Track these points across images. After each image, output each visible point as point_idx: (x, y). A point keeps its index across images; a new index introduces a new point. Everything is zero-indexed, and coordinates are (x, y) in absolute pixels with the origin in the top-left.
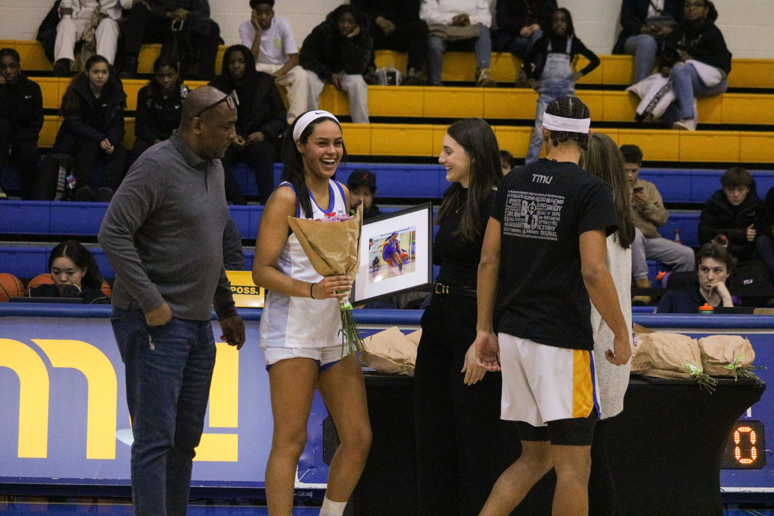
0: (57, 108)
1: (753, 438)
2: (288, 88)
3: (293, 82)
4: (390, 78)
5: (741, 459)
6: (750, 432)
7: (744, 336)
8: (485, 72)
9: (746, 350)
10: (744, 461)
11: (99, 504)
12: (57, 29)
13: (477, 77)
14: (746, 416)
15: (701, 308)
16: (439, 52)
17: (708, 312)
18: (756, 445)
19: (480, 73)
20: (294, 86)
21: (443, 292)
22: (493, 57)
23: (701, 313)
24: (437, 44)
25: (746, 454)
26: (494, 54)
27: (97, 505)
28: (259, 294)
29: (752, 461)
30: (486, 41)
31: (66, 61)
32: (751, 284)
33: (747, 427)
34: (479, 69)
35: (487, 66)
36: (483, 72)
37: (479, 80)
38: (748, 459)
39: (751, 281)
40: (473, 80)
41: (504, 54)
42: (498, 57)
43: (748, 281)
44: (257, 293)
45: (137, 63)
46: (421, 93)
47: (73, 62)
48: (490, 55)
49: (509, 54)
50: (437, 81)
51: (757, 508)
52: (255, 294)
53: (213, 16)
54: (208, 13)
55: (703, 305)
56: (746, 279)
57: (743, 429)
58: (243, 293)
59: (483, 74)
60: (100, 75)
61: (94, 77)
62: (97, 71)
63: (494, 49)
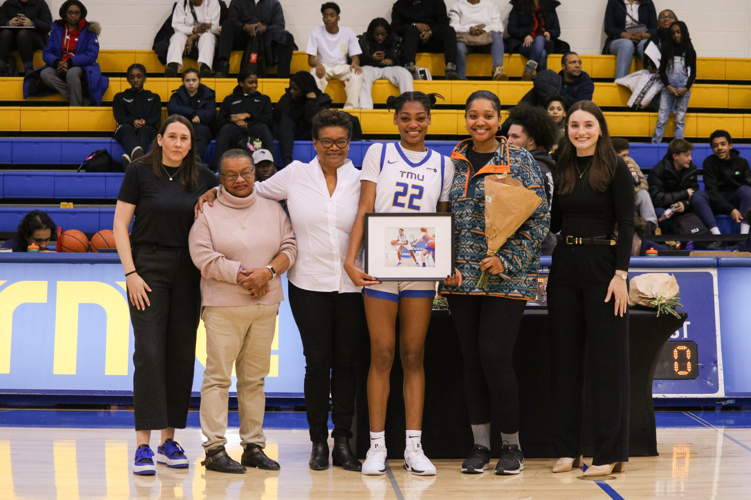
0: (166, 101)
1: (689, 353)
2: (346, 83)
3: (349, 78)
4: (423, 75)
5: (678, 371)
6: (686, 350)
7: (670, 274)
8: (499, 69)
9: (672, 286)
10: (681, 373)
11: (111, 411)
12: (171, 40)
13: (493, 73)
14: (683, 337)
15: (648, 251)
16: (463, 55)
17: (653, 255)
18: (691, 360)
19: (495, 70)
20: (350, 81)
21: (577, 242)
22: (506, 57)
23: (647, 256)
24: (462, 48)
25: (683, 368)
27: (110, 412)
29: (687, 373)
30: (500, 45)
31: (175, 65)
32: (697, 232)
33: (684, 346)
34: (494, 68)
35: (501, 65)
36: (497, 69)
37: (495, 75)
38: (685, 371)
39: (698, 230)
41: (514, 55)
42: (509, 57)
43: (695, 230)
45: (228, 66)
46: (450, 85)
47: (181, 65)
48: (503, 56)
49: (518, 55)
50: (462, 76)
51: (692, 410)
53: (288, 28)
54: (283, 27)
55: (649, 249)
56: (693, 229)
57: (679, 348)
59: (498, 71)
60: (191, 82)
61: (187, 85)
62: (188, 80)
63: (506, 51)
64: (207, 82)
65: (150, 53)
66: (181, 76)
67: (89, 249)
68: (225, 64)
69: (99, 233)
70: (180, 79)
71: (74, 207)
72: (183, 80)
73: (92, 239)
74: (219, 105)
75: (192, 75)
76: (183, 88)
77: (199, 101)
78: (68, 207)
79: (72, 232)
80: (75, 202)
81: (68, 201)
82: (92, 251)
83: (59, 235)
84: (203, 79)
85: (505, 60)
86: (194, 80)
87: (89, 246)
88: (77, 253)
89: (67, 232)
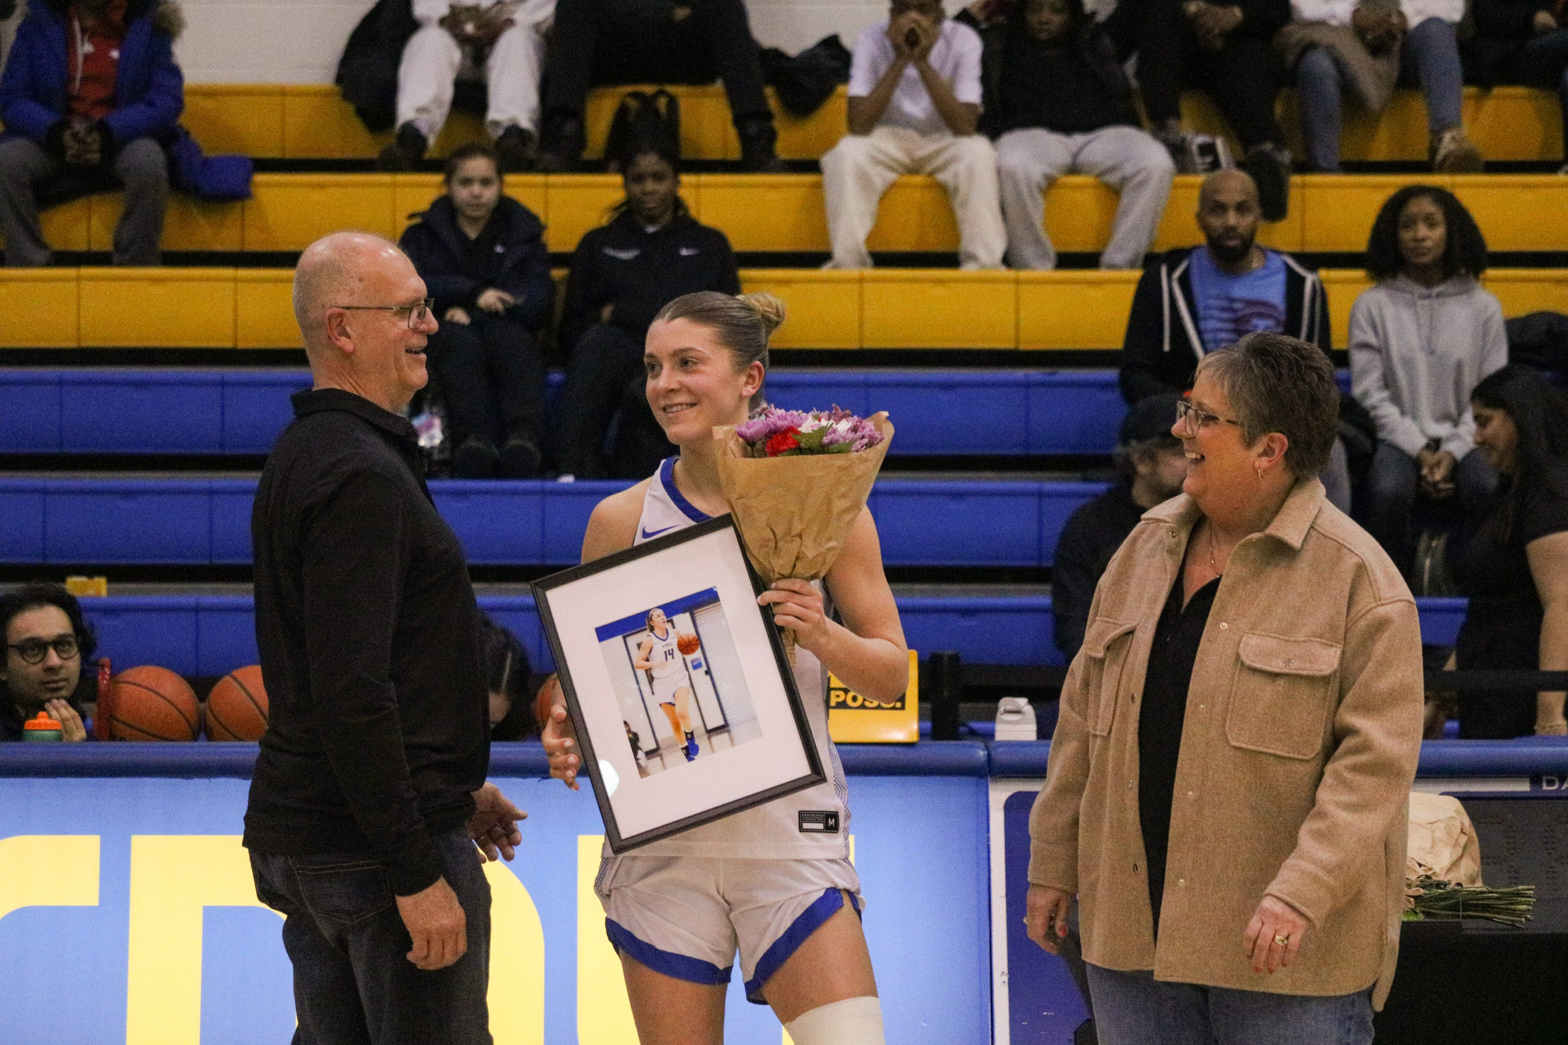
4: (1208, 159)
8: (1452, 137)
13: (1433, 150)
19: (1440, 140)
20: (963, 181)
22: (1469, 97)
26: (1471, 90)
28: (903, 708)
34: (1436, 135)
35: (1456, 124)
36: (1447, 137)
37: (1439, 157)
40: (1425, 156)
42: (1479, 99)
44: (899, 705)
48: (1460, 94)
52: (894, 708)
58: (863, 707)
59: (1448, 143)
60: (476, 188)
61: (462, 194)
62: (467, 182)
63: (1468, 81)
64: (526, 185)
65: (326, 94)
66: (443, 166)
67: (202, 729)
68: (570, 127)
69: (235, 679)
70: (438, 178)
71: (109, 590)
72: (448, 181)
73: (211, 696)
74: (560, 259)
75: (478, 166)
76: (445, 207)
77: (499, 249)
78: (91, 592)
79: (144, 675)
80: (115, 574)
81: (91, 572)
82: (210, 737)
83: (104, 682)
84: (510, 178)
85: (1468, 110)
86: (485, 182)
87: (202, 718)
88: (164, 743)
89: (131, 674)
